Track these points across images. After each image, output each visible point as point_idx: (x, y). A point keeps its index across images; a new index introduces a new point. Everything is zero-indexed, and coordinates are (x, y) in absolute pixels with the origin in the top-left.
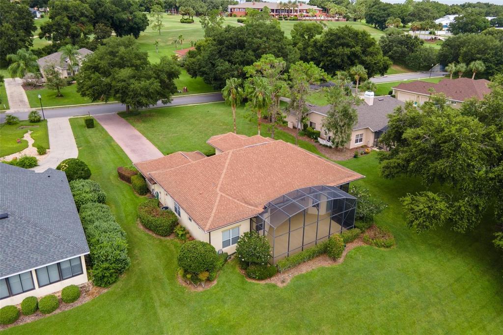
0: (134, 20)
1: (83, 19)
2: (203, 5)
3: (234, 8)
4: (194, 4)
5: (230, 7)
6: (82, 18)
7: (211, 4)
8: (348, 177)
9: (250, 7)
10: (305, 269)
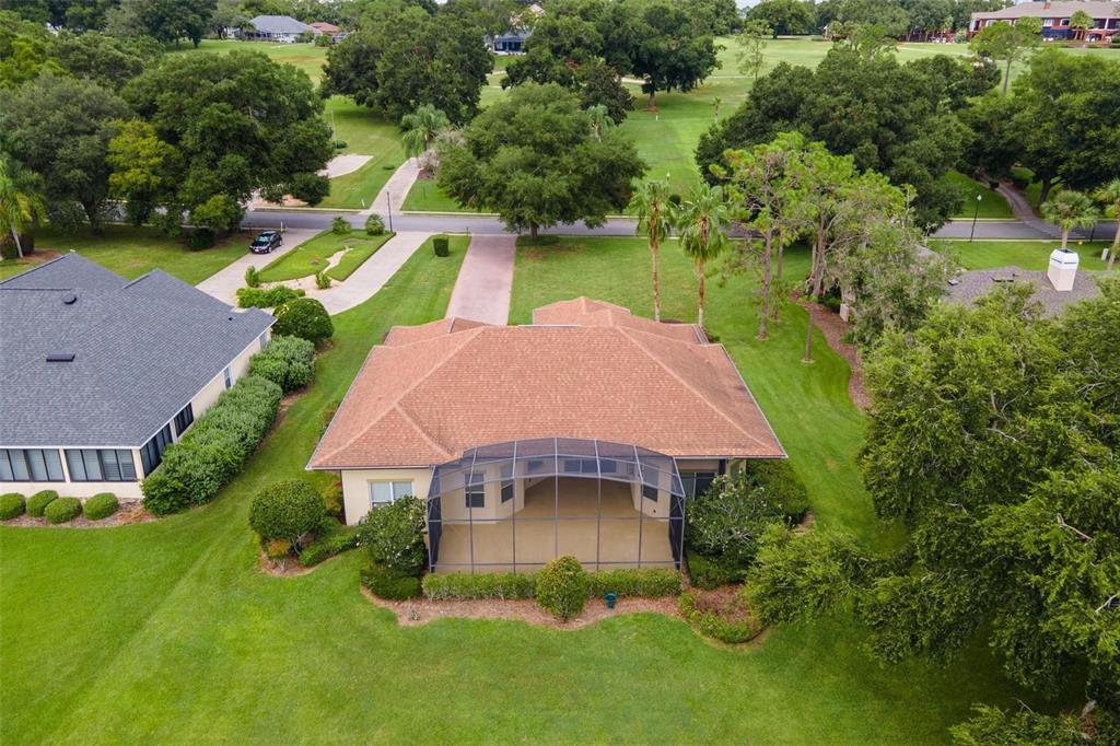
0: (680, 52)
1: (578, 51)
2: (898, 16)
3: (984, 20)
4: (876, 15)
5: (975, 16)
6: (576, 50)
7: (925, 11)
8: (738, 446)
9: (1030, 16)
10: (486, 611)
